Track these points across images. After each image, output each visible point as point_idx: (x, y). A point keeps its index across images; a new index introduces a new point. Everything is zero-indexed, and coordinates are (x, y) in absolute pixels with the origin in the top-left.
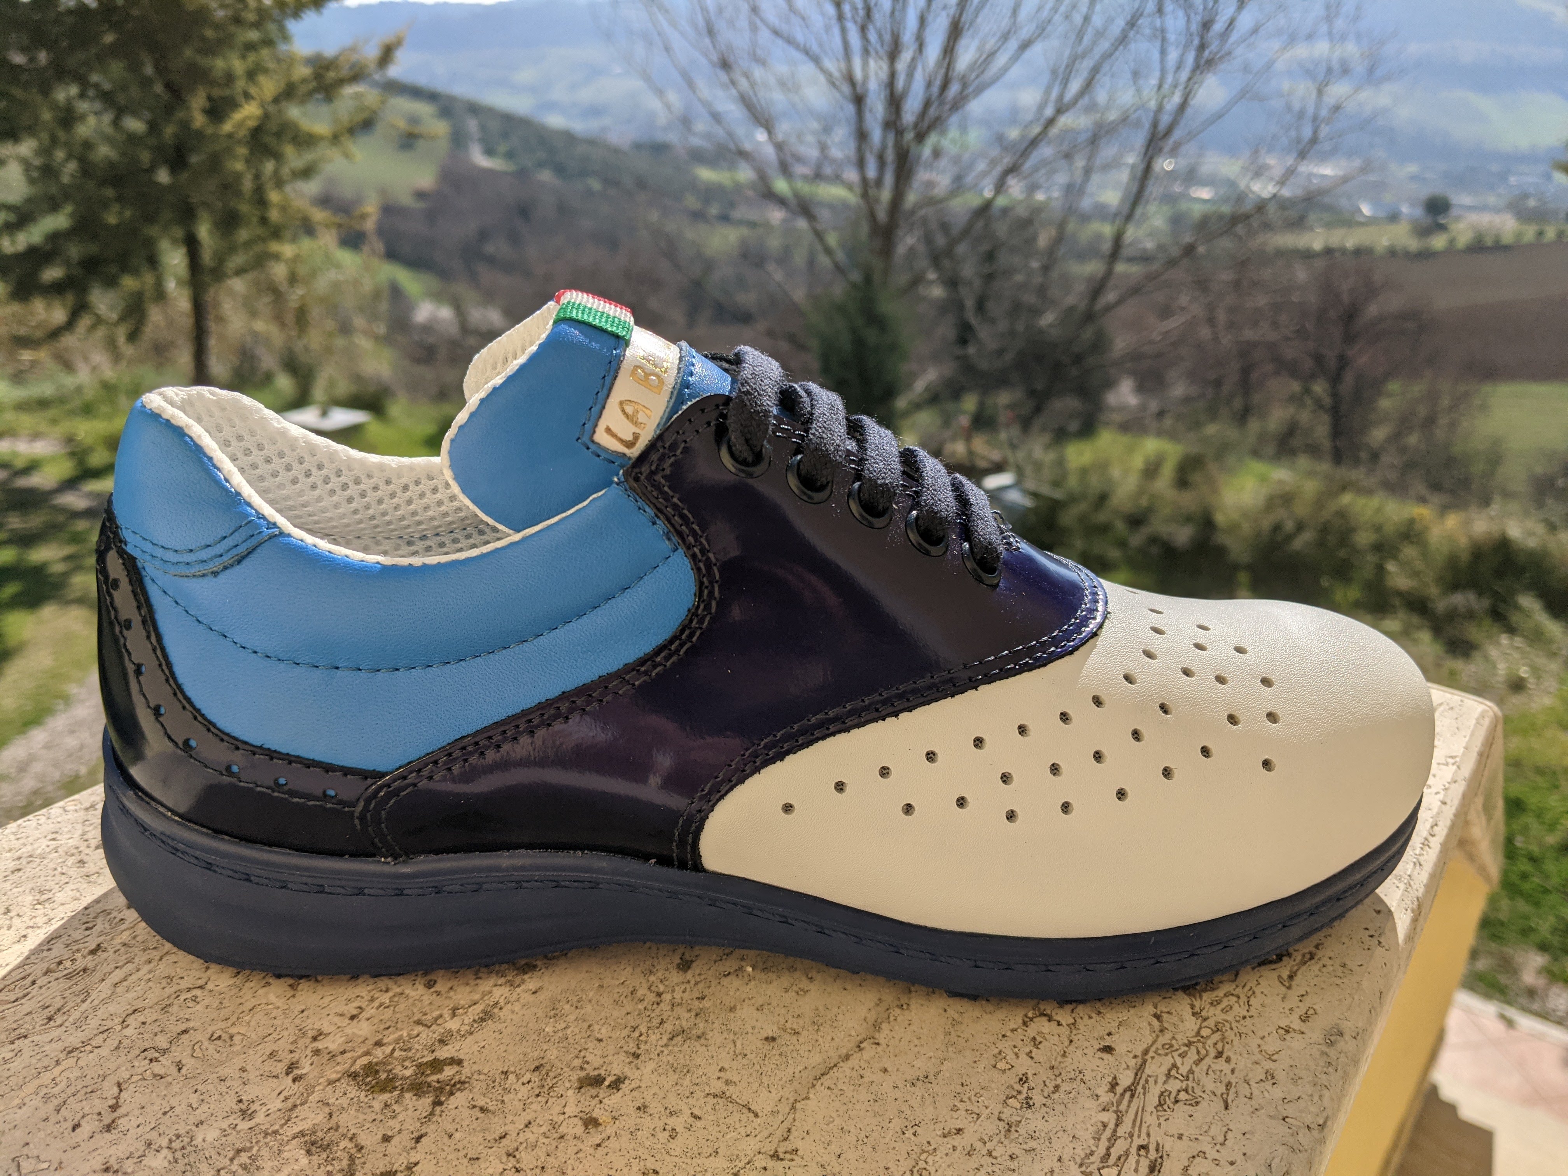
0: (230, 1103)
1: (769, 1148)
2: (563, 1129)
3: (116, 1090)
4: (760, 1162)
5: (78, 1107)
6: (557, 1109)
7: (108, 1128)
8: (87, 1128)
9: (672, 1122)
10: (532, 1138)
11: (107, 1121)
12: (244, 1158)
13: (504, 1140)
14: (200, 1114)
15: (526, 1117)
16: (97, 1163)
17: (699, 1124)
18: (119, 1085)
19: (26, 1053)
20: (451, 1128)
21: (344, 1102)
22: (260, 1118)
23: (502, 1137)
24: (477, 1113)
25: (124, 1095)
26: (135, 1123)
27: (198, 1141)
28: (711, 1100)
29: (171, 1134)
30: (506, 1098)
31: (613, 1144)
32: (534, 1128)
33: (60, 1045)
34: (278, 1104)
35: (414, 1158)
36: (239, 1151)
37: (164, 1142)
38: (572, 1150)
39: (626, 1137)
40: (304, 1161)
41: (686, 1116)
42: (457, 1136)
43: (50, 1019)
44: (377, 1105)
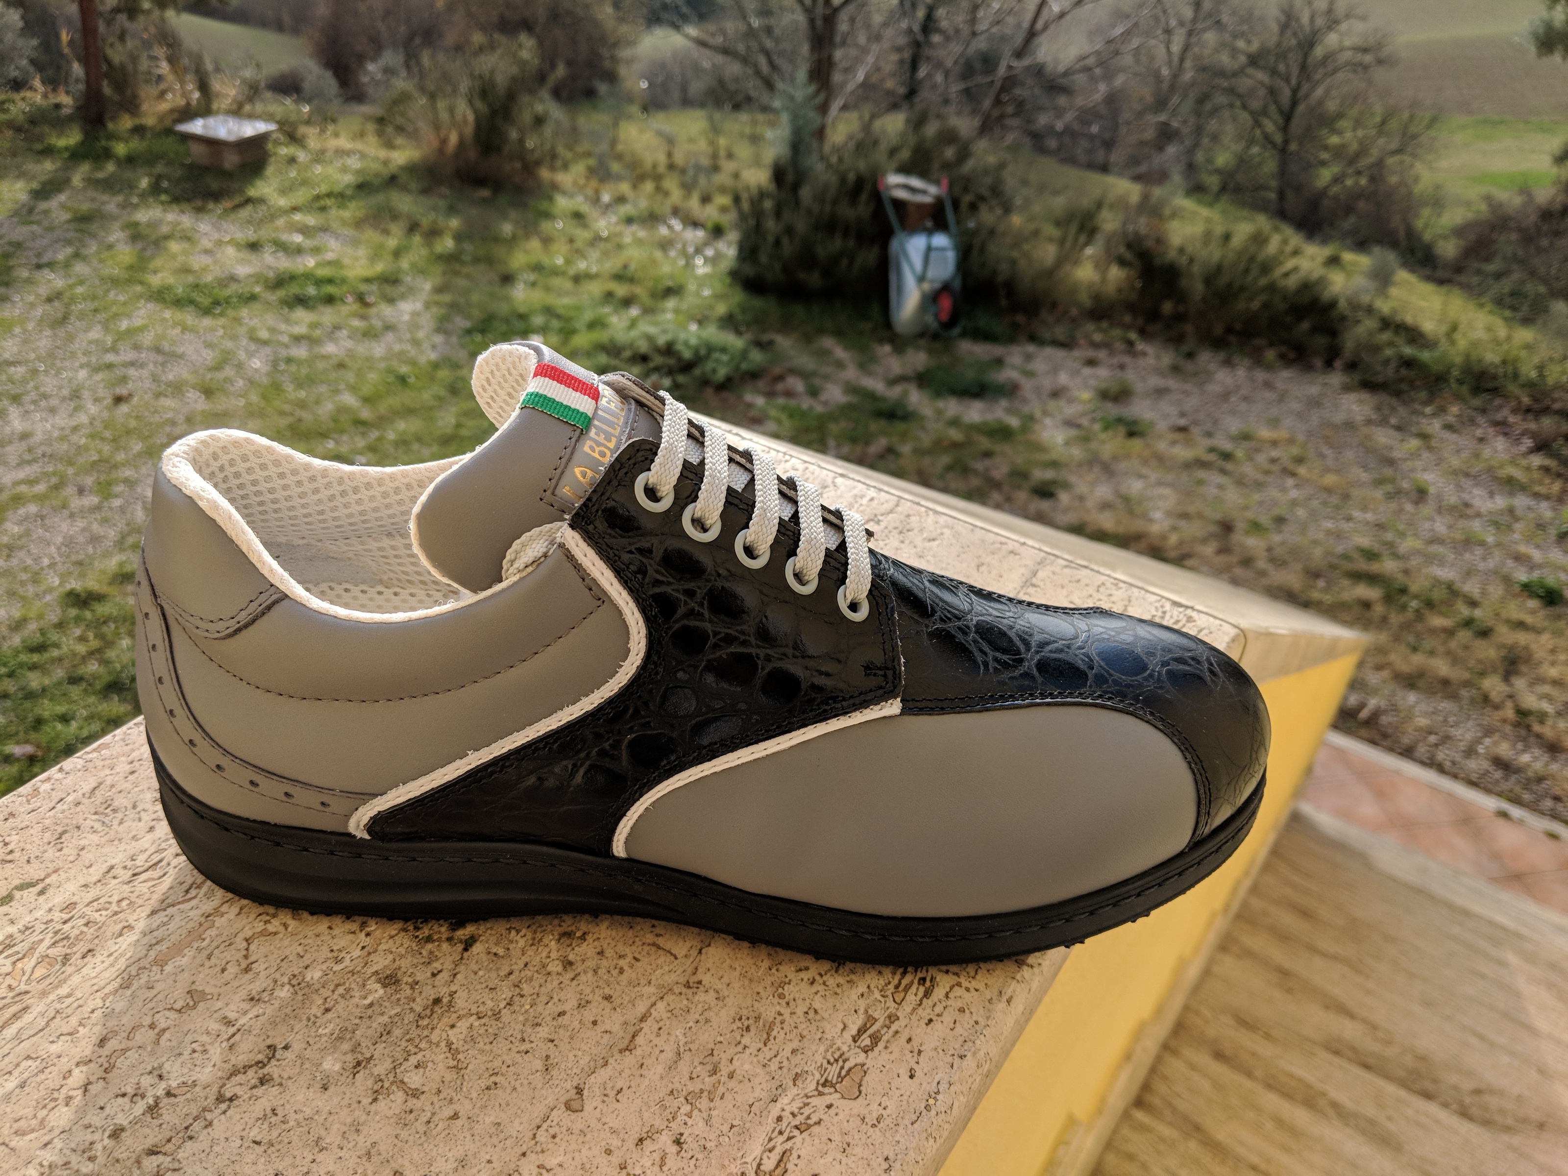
0: (325, 953)
1: (683, 980)
2: (549, 968)
3: (245, 944)
4: (677, 990)
5: (222, 956)
6: (544, 954)
7: (247, 970)
8: (232, 970)
9: (622, 963)
10: (529, 974)
11: (244, 965)
12: (341, 990)
13: (512, 977)
14: (307, 960)
15: (525, 959)
16: (243, 994)
17: (638, 964)
18: (247, 940)
19: (177, 919)
20: (475, 967)
21: (402, 950)
22: (347, 962)
23: (511, 973)
24: (491, 956)
25: (252, 947)
26: (263, 967)
27: (308, 979)
28: (646, 948)
29: (289, 973)
30: (511, 946)
31: (583, 978)
32: (530, 966)
33: (199, 912)
34: (357, 953)
35: (453, 988)
36: (337, 985)
37: (285, 980)
38: (556, 983)
39: (590, 974)
40: (381, 992)
41: (629, 959)
42: (481, 973)
43: (187, 891)
44: (425, 953)
